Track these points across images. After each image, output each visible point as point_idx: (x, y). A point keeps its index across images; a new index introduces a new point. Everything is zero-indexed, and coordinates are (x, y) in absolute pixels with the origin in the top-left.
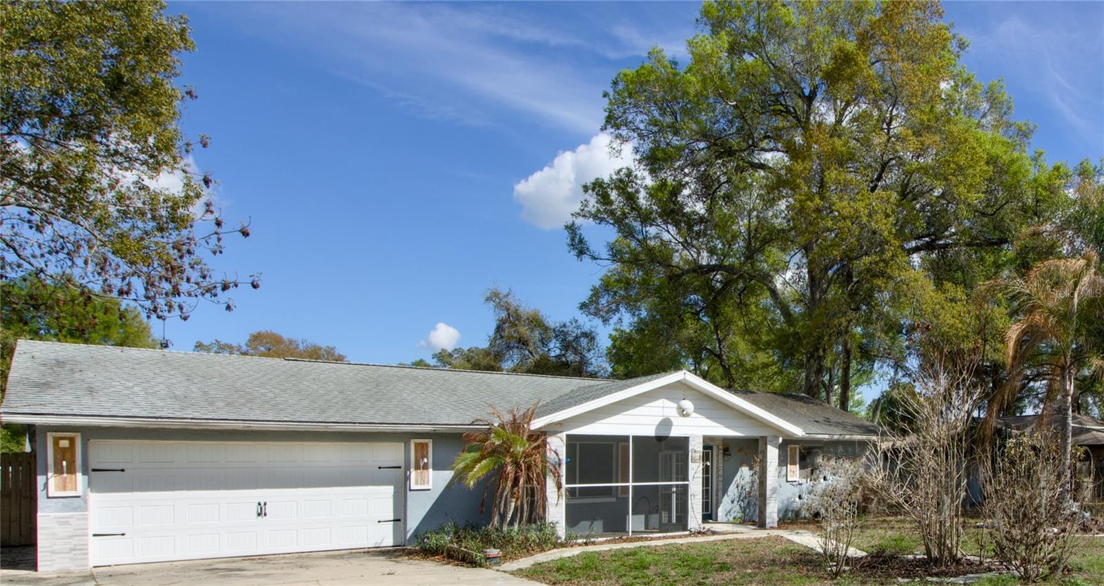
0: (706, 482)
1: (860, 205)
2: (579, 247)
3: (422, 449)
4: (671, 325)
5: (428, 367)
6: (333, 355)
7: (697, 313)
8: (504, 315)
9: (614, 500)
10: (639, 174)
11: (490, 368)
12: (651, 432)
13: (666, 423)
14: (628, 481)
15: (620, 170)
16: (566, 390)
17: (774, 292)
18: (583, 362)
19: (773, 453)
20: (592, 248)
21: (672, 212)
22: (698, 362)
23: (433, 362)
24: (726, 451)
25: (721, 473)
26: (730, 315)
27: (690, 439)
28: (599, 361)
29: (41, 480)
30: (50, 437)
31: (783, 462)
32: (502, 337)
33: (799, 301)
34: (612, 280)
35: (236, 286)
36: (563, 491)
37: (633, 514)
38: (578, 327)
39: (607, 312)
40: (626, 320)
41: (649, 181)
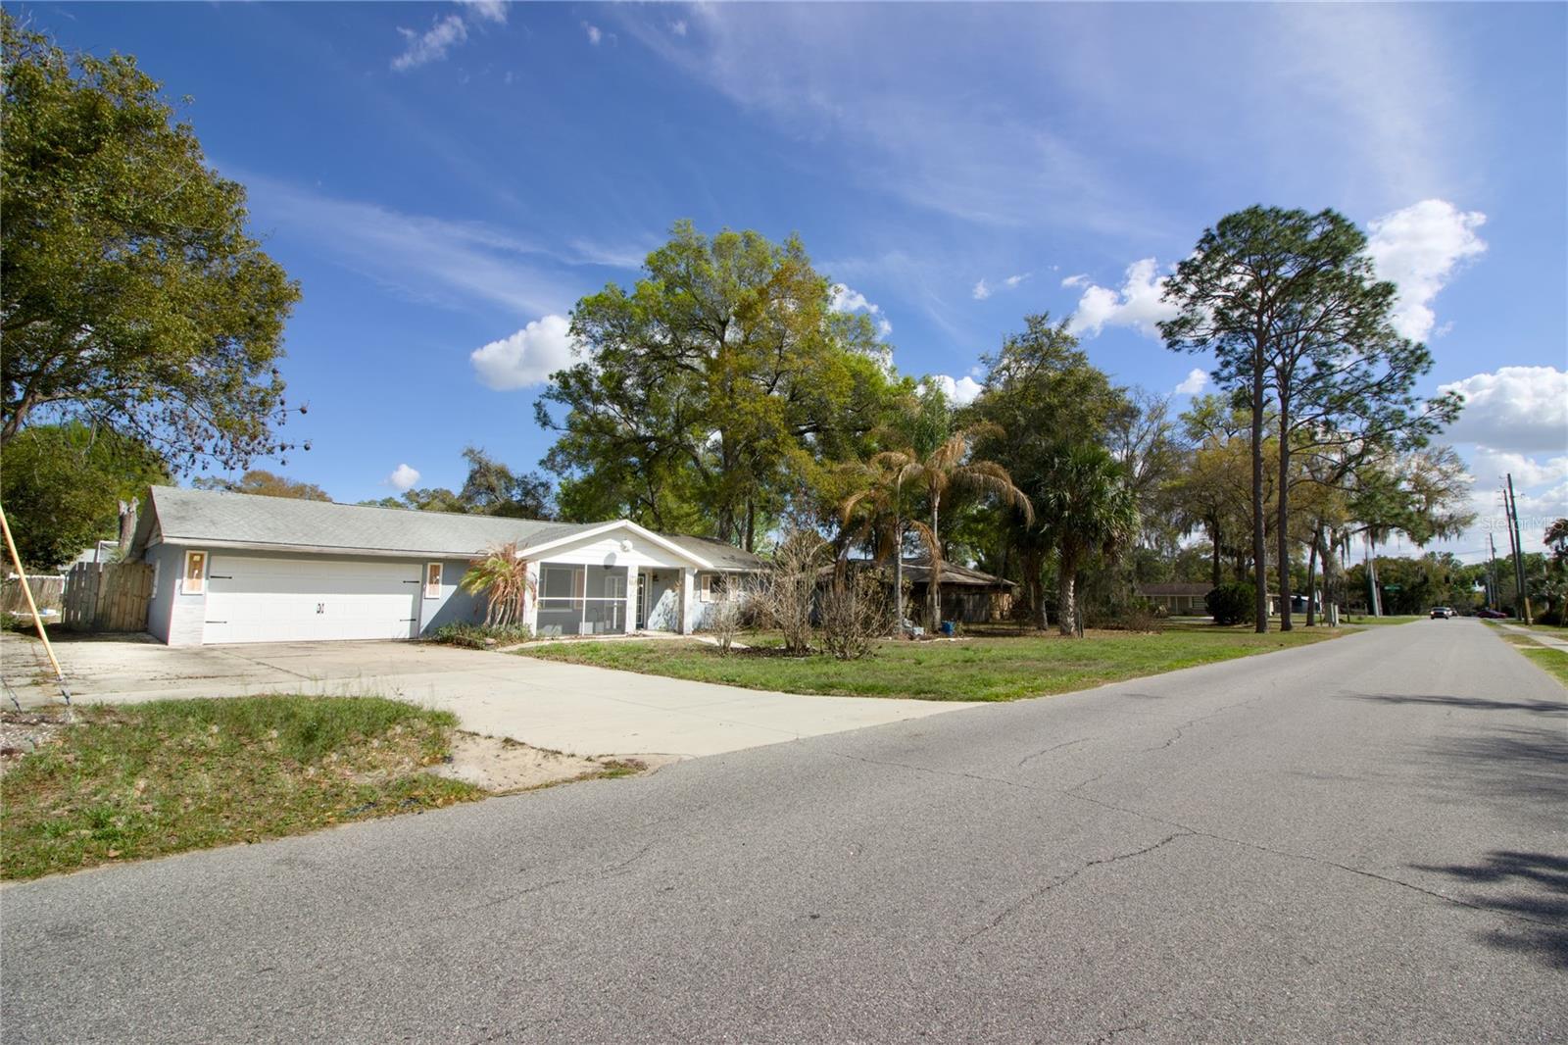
0: (640, 600)
1: (758, 406)
2: (544, 420)
3: (435, 570)
4: (614, 480)
5: (398, 505)
6: (316, 492)
7: (636, 473)
8: (476, 467)
9: (570, 610)
10: (593, 368)
11: (462, 510)
12: (601, 562)
13: (612, 556)
14: (582, 596)
15: (579, 365)
16: (537, 531)
17: (696, 459)
18: (540, 505)
19: (689, 580)
20: (553, 421)
21: (617, 395)
22: (634, 508)
23: (402, 500)
24: (655, 578)
25: (651, 594)
26: (661, 474)
27: (629, 569)
28: (552, 506)
29: (178, 582)
30: (188, 553)
31: (697, 586)
32: (473, 484)
33: (716, 466)
34: (567, 443)
35: (293, 447)
36: (536, 602)
37: (586, 621)
38: (537, 478)
39: (562, 467)
40: (577, 474)
41: (601, 372)
